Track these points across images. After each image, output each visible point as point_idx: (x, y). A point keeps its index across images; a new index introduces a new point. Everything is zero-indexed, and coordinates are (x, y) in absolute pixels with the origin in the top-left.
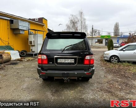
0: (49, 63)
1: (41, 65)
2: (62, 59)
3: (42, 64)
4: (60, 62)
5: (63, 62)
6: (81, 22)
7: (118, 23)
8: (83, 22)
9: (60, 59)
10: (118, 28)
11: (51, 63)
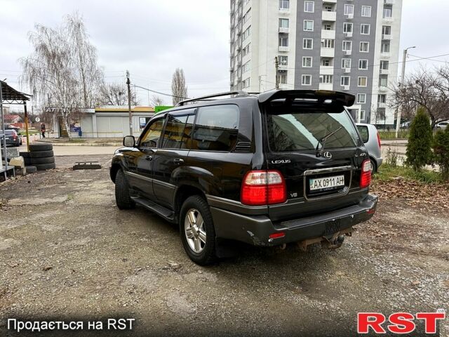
0: (291, 198)
1: (266, 207)
2: (320, 180)
3: (267, 203)
4: (316, 188)
5: (323, 187)
6: (81, 57)
7: (182, 71)
8: (87, 56)
9: (314, 180)
10: (183, 85)
11: (295, 195)
